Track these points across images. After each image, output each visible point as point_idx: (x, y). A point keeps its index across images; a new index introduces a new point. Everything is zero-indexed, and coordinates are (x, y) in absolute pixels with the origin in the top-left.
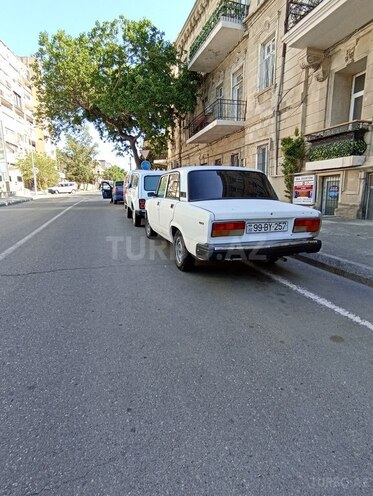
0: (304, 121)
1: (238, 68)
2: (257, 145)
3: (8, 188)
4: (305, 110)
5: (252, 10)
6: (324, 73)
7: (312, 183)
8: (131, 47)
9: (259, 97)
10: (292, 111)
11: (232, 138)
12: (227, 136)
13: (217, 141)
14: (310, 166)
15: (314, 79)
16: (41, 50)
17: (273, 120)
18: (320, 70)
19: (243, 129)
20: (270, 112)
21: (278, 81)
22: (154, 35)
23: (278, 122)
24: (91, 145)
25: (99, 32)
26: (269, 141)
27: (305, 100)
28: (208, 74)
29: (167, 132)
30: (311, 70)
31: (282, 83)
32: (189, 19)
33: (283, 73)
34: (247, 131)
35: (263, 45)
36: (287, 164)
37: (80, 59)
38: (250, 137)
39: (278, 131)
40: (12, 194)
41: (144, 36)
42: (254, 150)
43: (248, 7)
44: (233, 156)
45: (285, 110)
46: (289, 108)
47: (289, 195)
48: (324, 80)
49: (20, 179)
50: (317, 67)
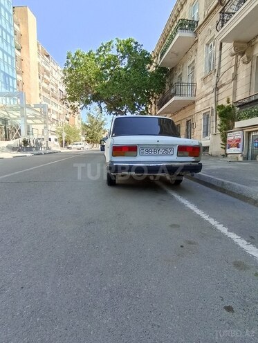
0: (234, 93)
1: (191, 62)
2: (203, 112)
3: (47, 145)
4: (235, 85)
5: (200, 23)
6: (248, 57)
7: (240, 137)
8: (121, 55)
9: (204, 79)
10: (226, 86)
11: (187, 109)
12: (184, 108)
13: (178, 112)
14: (238, 124)
15: (241, 64)
16: (68, 62)
17: (213, 94)
18: (245, 56)
19: (194, 102)
20: (211, 89)
21: (217, 67)
22: (136, 47)
23: (216, 95)
24: (103, 119)
25: (103, 49)
26: (210, 110)
27: (235, 78)
28: (173, 68)
29: (147, 108)
30: (239, 57)
31: (219, 68)
32: (162, 35)
33: (220, 62)
34: (197, 103)
35: (207, 45)
36: (222, 124)
37: (89, 65)
38: (198, 107)
39: (216, 102)
40: (48, 148)
41: (129, 48)
42: (201, 116)
43: (197, 22)
44: (188, 122)
45: (221, 86)
46: (224, 85)
47: (223, 146)
48: (248, 63)
49: (56, 140)
50: (243, 54)
